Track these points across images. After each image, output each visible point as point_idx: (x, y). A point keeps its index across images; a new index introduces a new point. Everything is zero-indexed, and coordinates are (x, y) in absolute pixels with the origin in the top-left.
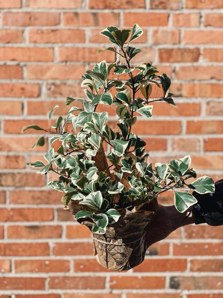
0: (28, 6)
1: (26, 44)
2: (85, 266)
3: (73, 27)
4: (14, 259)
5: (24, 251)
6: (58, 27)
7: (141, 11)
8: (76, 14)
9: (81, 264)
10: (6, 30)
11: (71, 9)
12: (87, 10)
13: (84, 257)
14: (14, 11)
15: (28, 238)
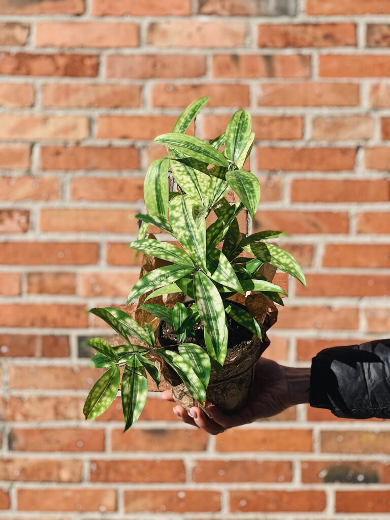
0: (150, 43)
1: (148, 110)
2: (248, 502)
3: (229, 80)
4: (122, 488)
5: (141, 473)
6: (203, 80)
7: (349, 51)
8: (235, 58)
9: (241, 499)
10: (112, 85)
11: (226, 48)
12: (255, 50)
13: (247, 486)
14: (127, 51)
15: (147, 450)
